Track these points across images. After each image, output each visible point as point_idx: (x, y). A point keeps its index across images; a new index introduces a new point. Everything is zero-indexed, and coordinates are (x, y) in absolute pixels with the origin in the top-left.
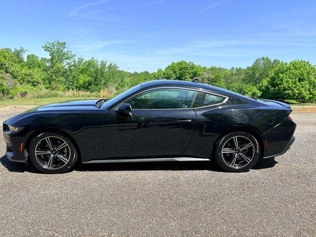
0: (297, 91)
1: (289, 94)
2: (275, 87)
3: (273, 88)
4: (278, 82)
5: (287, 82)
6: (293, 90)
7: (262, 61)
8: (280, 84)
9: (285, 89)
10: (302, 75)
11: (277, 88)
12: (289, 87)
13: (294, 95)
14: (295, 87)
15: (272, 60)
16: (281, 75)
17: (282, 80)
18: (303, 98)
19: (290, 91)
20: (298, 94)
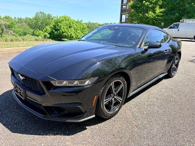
0: (70, 34)
1: (65, 35)
2: (57, 31)
3: (56, 32)
4: (59, 28)
5: (63, 28)
6: (67, 33)
7: (40, 14)
8: (60, 29)
9: (63, 33)
10: (70, 24)
11: (58, 32)
12: (65, 31)
13: (68, 36)
14: (68, 31)
15: (47, 14)
16: (59, 24)
17: (60, 27)
18: (73, 37)
19: (66, 34)
20: (70, 35)
